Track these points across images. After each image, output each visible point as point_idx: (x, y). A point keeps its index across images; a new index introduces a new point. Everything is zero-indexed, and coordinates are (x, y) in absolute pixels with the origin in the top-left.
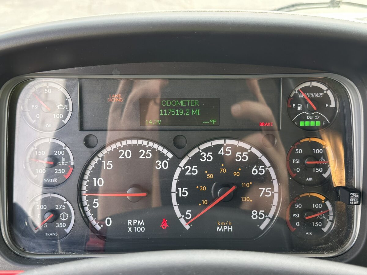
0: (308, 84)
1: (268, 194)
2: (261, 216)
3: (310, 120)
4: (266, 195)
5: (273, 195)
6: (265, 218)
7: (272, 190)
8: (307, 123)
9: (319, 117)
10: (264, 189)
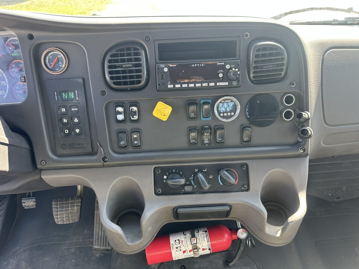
0: (12, 38)
1: (4, 84)
2: (3, 93)
3: (16, 53)
4: (4, 85)
5: (6, 84)
6: (5, 94)
7: (6, 82)
8: (15, 54)
9: (19, 51)
10: (2, 82)
